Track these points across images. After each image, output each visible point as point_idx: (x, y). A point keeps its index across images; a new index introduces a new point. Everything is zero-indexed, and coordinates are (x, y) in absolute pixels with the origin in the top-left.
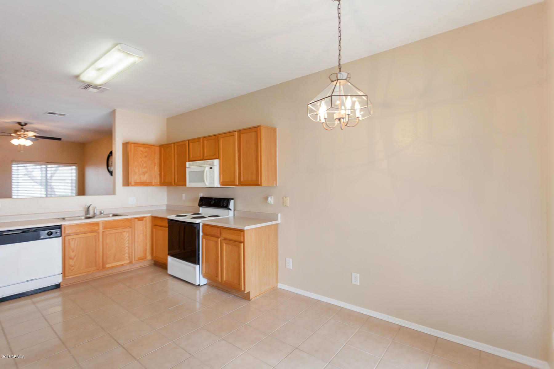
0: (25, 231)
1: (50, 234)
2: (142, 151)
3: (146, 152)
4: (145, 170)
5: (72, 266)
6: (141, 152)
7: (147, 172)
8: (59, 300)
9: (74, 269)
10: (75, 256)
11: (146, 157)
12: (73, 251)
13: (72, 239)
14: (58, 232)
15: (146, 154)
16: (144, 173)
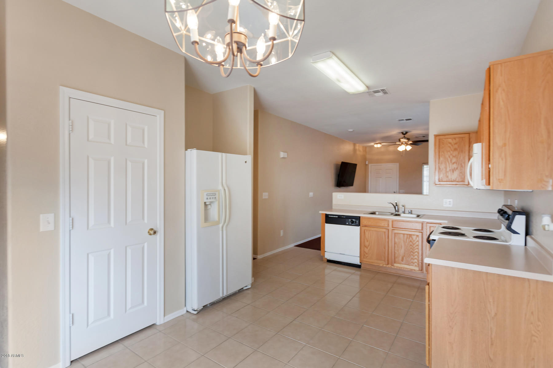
0: (340, 217)
1: (353, 222)
2: (450, 143)
3: (456, 144)
4: (455, 166)
5: (367, 254)
6: (449, 145)
7: (457, 168)
8: (358, 278)
9: (367, 257)
10: (369, 246)
11: (455, 149)
12: (367, 241)
13: (367, 230)
14: (357, 222)
15: (456, 146)
16: (453, 170)
